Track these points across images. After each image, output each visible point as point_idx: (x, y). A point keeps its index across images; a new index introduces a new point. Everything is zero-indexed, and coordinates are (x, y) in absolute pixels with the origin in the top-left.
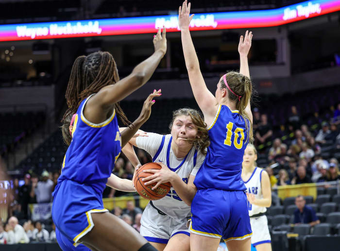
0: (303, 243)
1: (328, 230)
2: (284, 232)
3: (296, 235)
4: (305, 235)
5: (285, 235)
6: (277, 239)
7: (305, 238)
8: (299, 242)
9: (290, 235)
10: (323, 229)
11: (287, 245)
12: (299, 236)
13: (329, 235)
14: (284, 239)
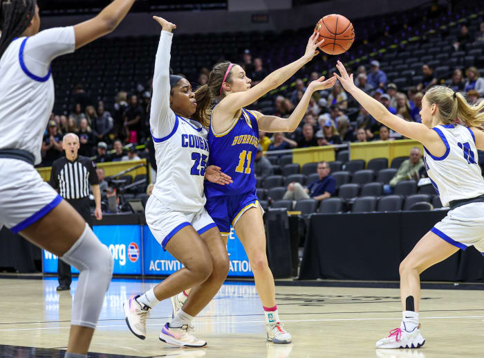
0: (307, 223)
1: (339, 206)
2: (283, 209)
3: (298, 213)
4: (310, 213)
5: (285, 212)
6: (273, 218)
7: (309, 216)
8: (302, 221)
9: (290, 214)
10: (333, 205)
11: (287, 225)
12: (301, 215)
13: (340, 213)
14: (283, 218)
